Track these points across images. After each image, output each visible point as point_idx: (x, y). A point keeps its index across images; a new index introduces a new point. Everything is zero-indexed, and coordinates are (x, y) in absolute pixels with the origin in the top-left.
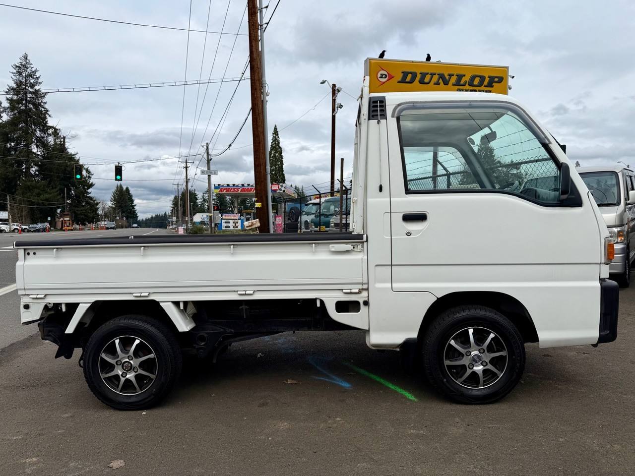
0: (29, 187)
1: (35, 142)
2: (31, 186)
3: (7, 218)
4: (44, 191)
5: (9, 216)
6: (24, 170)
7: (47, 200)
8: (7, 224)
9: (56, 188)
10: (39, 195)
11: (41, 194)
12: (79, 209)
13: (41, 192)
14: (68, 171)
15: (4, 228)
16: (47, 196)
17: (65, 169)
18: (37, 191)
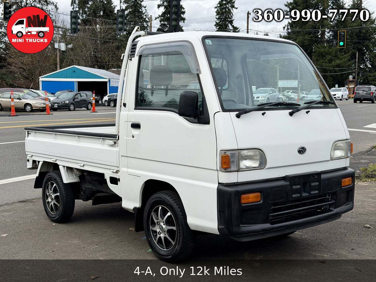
0: (322, 54)
1: (332, 5)
2: (324, 52)
3: (297, 86)
4: (336, 56)
5: (298, 84)
6: (320, 36)
7: (338, 66)
8: (296, 93)
9: (348, 53)
10: (330, 61)
11: (332, 60)
12: (371, 74)
13: (333, 58)
14: (363, 33)
15: (293, 96)
16: (338, 62)
17: (360, 32)
18: (329, 57)
